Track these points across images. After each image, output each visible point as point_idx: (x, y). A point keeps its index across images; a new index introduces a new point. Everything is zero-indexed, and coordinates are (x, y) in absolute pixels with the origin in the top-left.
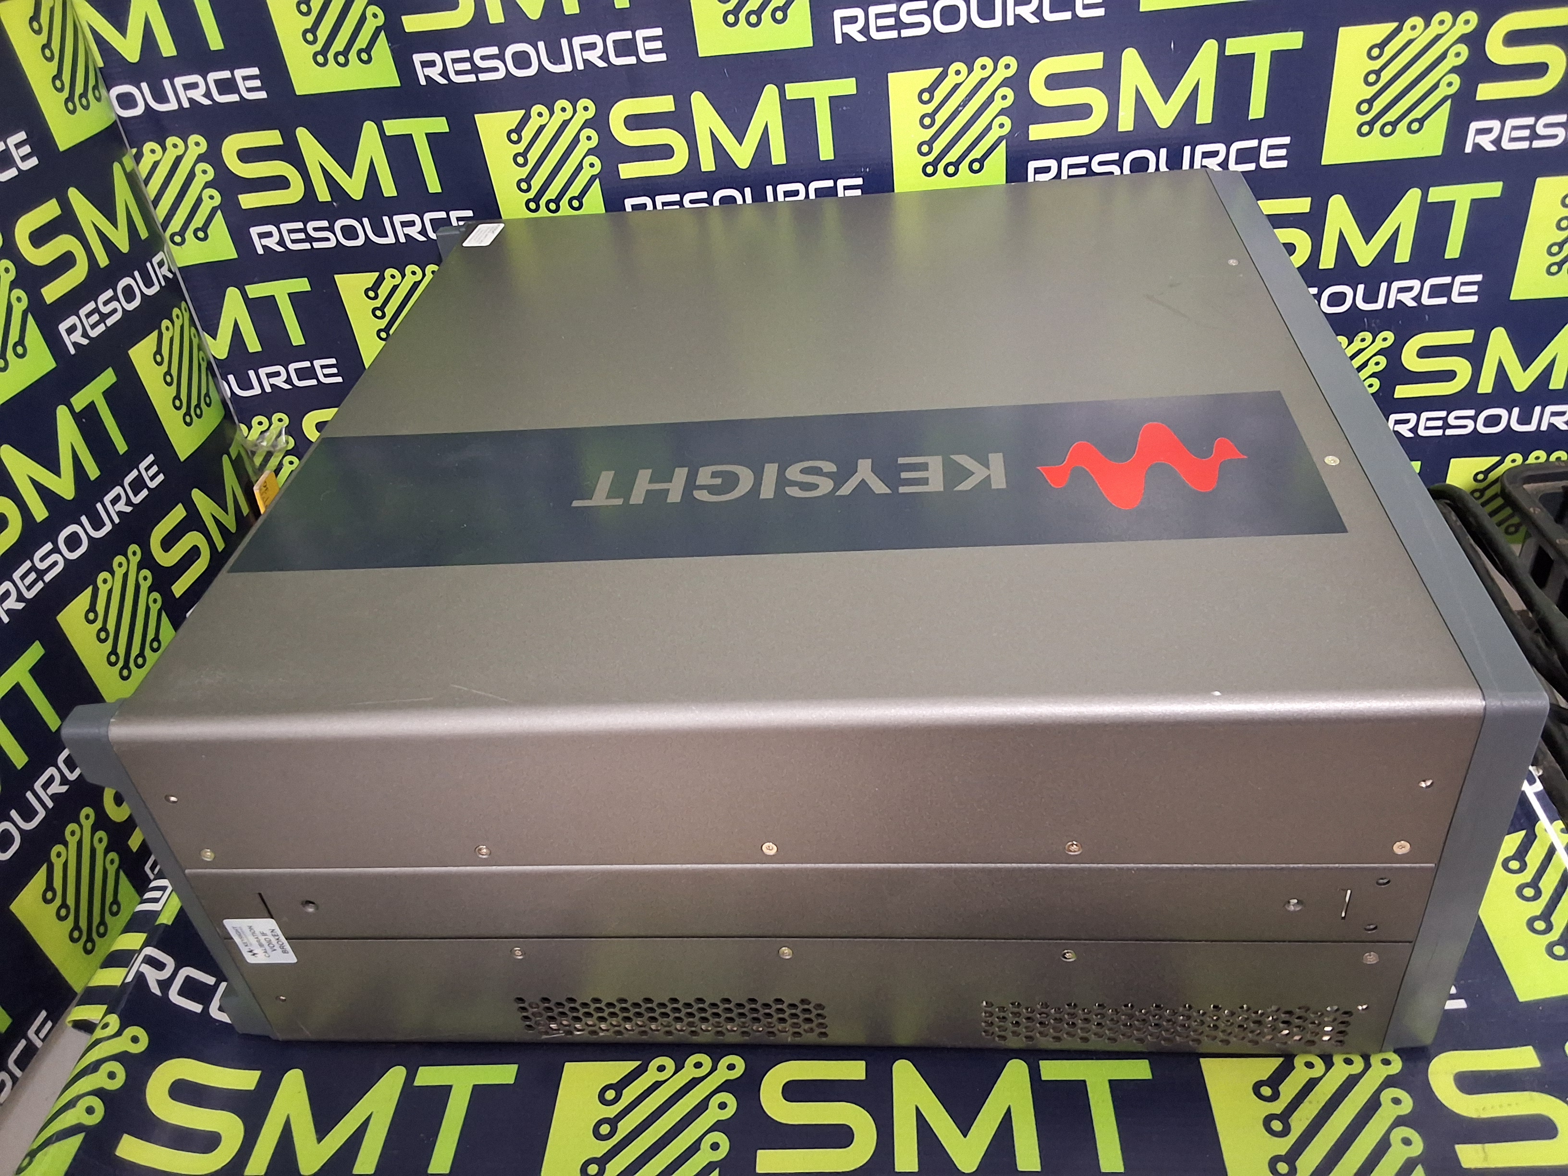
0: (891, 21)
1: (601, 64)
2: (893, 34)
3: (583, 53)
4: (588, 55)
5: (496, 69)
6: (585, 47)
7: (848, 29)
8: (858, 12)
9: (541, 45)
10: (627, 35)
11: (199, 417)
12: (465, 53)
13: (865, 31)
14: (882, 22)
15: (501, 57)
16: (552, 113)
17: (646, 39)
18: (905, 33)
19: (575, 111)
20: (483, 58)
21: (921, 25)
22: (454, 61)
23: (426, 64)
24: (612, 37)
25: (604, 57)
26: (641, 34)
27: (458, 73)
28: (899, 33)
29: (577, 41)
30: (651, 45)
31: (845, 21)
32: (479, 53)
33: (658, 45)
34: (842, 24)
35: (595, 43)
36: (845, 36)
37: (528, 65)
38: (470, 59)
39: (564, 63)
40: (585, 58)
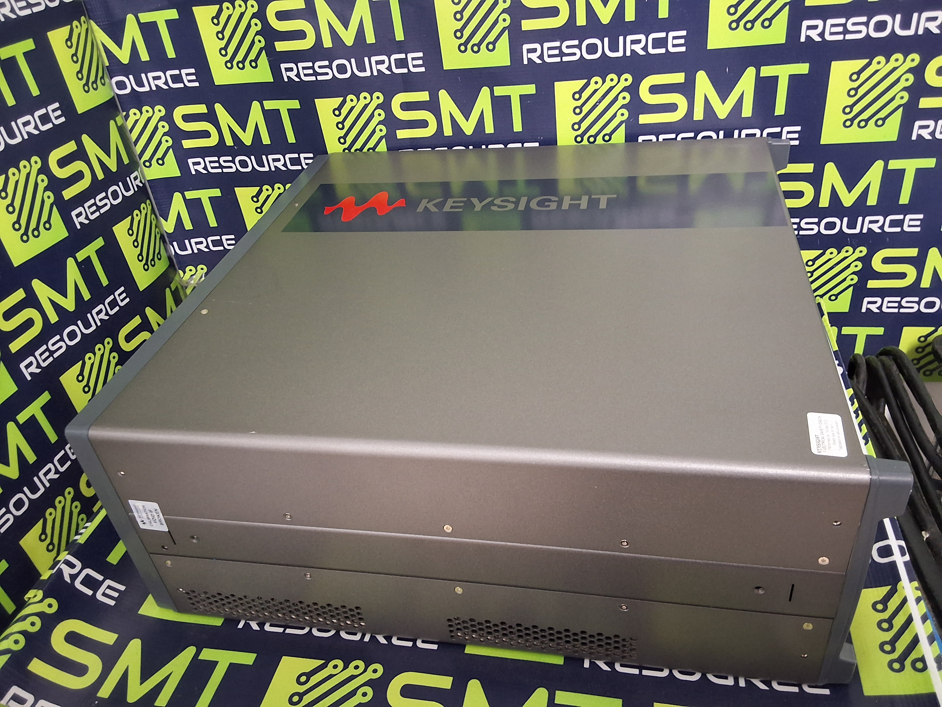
16: (358, 100)
19: (372, 99)
25: (389, 68)
36: (529, 60)
38: (313, 68)
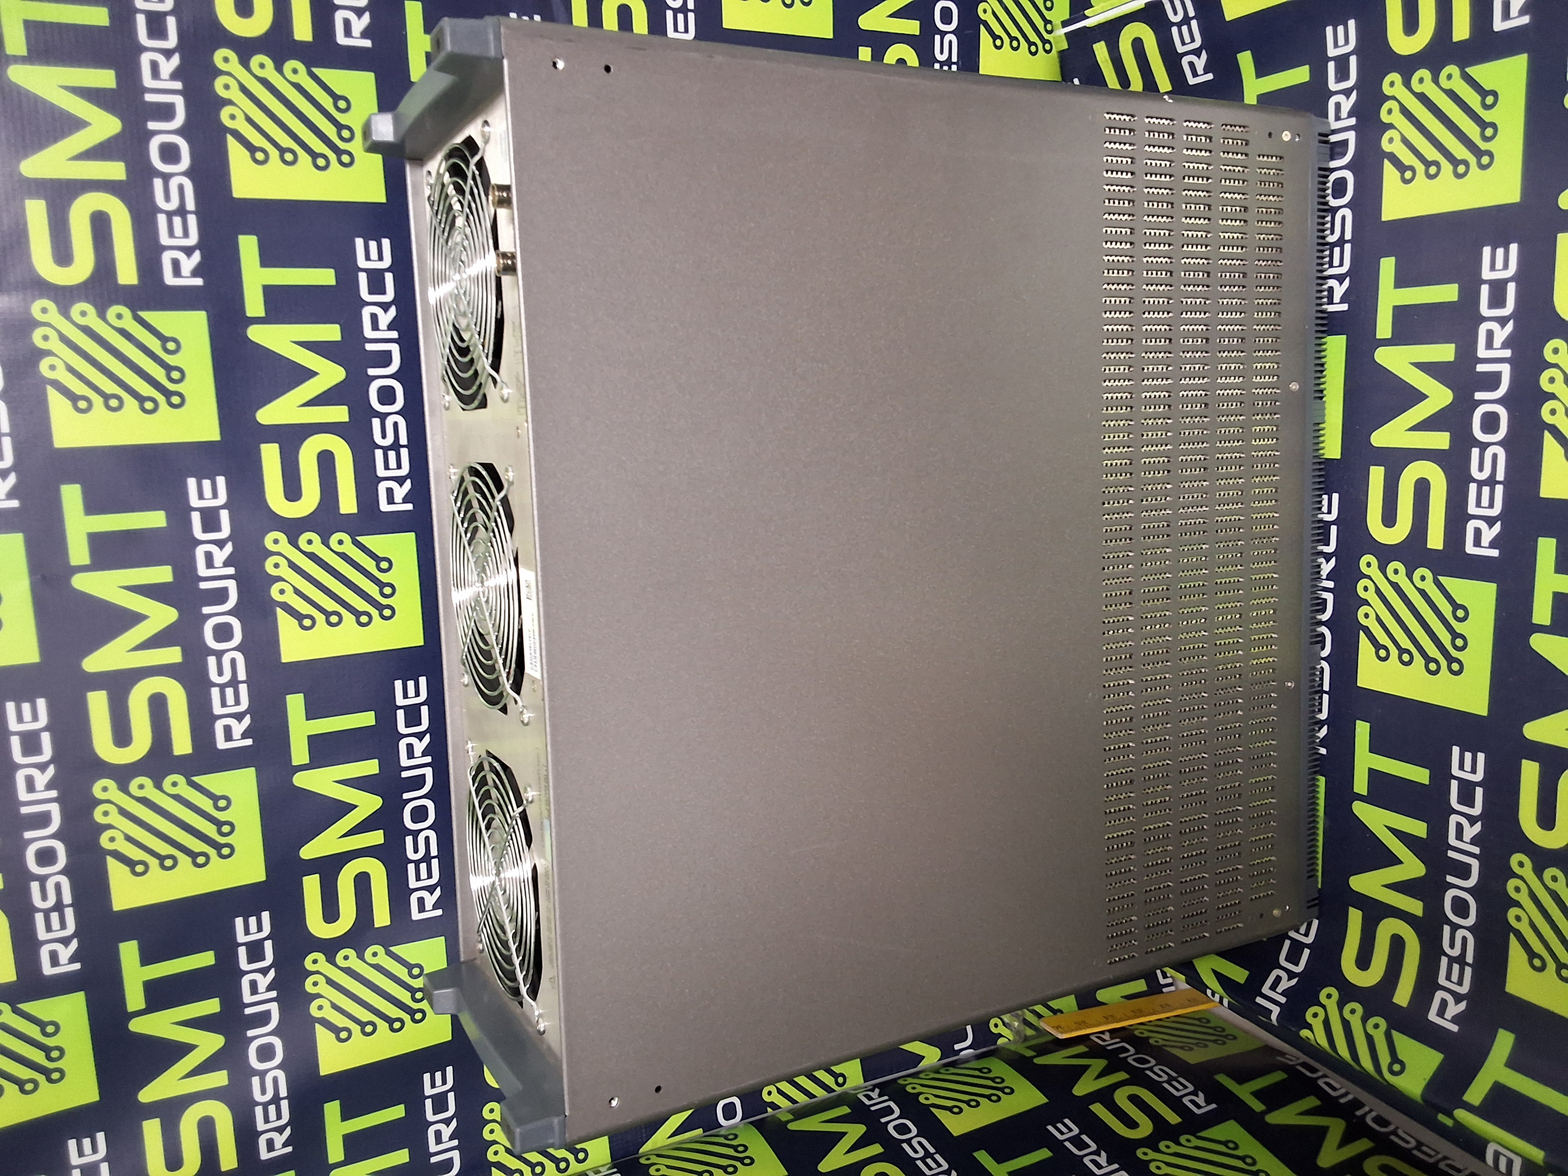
0: (392, 455)
1: (427, 739)
2: (404, 452)
3: (416, 756)
4: (418, 752)
5: (427, 839)
6: (411, 755)
7: (398, 497)
8: (382, 487)
9: (406, 796)
10: (400, 714)
11: (746, 1148)
12: (411, 867)
13: (400, 481)
14: (393, 463)
15: (415, 834)
17: (405, 696)
18: (403, 440)
20: (416, 851)
21: (396, 425)
22: (418, 878)
23: (422, 908)
24: (402, 729)
26: (400, 701)
27: (430, 876)
28: (403, 446)
29: (404, 762)
30: (411, 691)
31: (391, 500)
32: (411, 855)
33: (411, 684)
34: (394, 503)
35: (407, 745)
37: (425, 808)
39: (424, 775)
40: (420, 755)
